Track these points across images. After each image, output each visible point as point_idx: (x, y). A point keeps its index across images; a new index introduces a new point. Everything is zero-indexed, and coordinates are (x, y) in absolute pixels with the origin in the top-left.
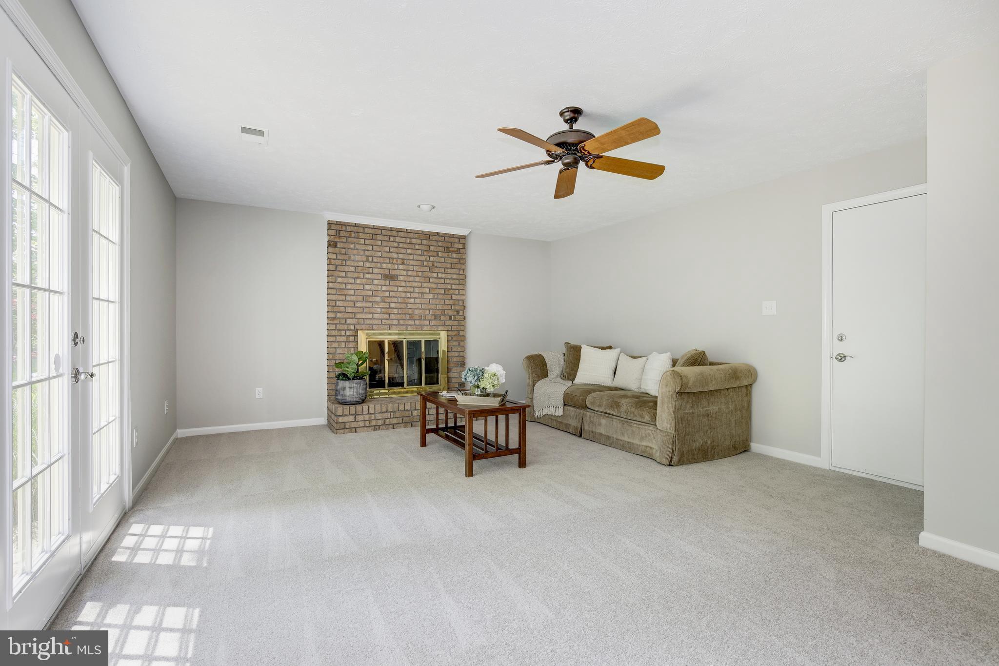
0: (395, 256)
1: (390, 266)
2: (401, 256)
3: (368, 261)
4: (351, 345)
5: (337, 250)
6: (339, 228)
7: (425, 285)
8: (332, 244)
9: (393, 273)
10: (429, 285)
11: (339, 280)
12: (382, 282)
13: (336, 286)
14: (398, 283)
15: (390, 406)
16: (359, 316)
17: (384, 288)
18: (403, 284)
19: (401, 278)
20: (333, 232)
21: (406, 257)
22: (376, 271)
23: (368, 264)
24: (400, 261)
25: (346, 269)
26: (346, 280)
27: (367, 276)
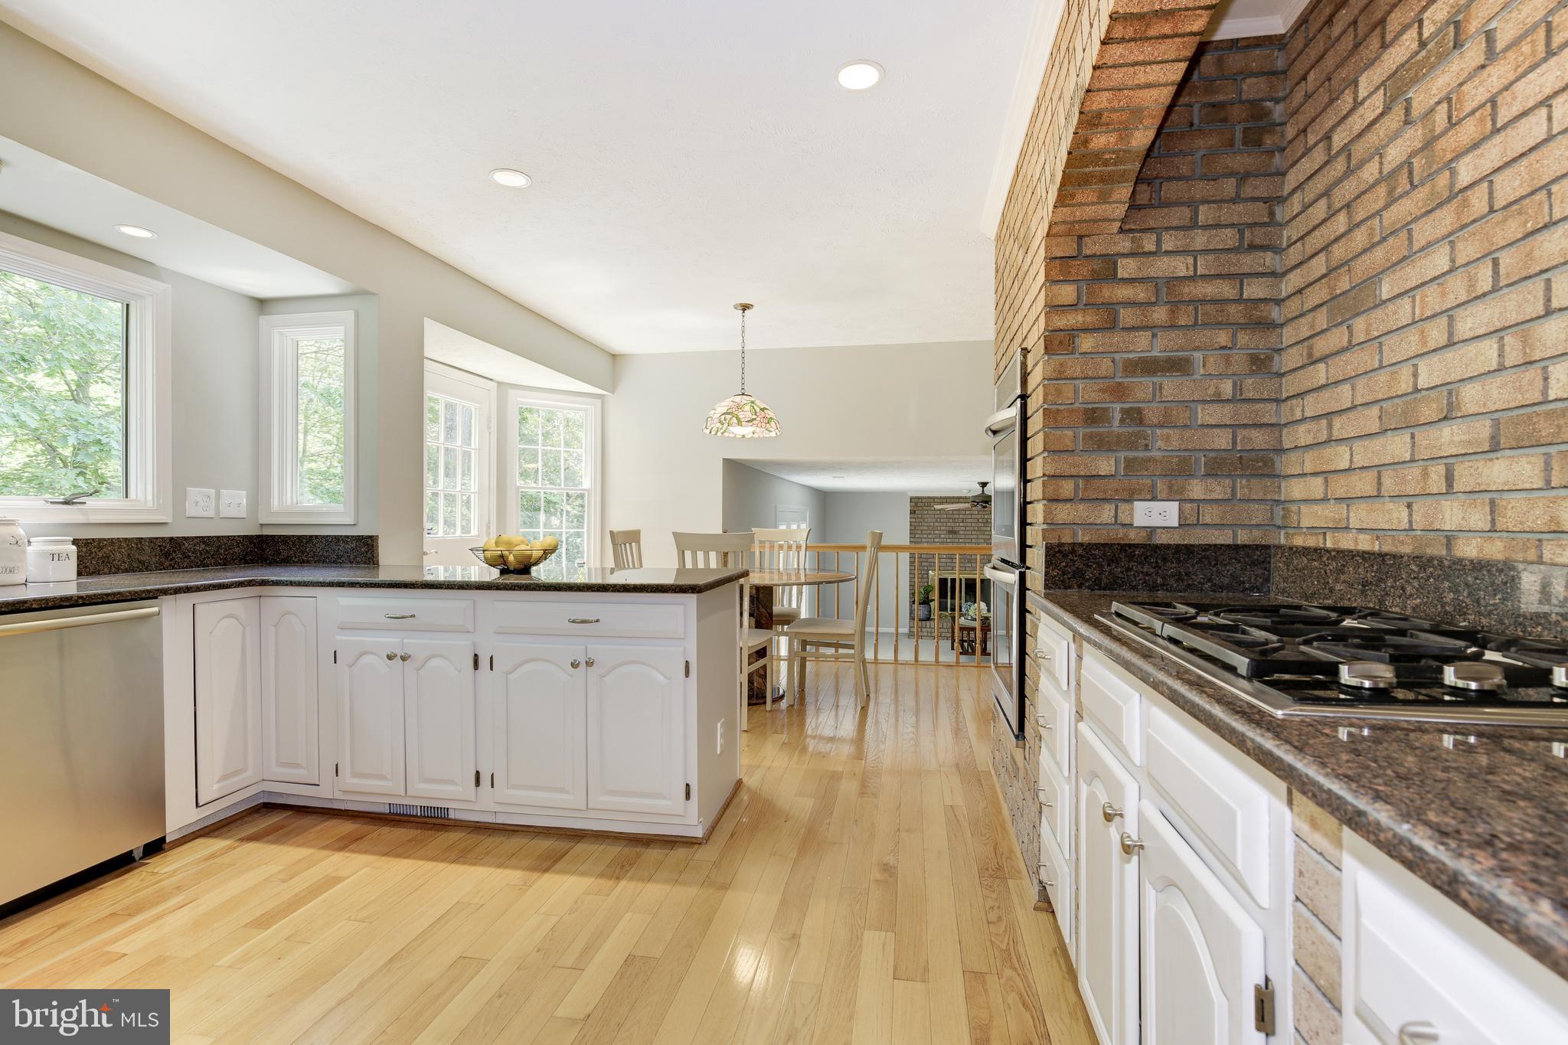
0: (957, 516)
1: (953, 524)
2: (961, 516)
3: (937, 521)
4: (925, 580)
5: (916, 516)
6: (917, 500)
7: (980, 537)
8: (912, 512)
9: (955, 529)
10: (983, 537)
11: (917, 536)
12: (947, 536)
13: (915, 540)
14: (958, 536)
15: (945, 624)
16: (930, 560)
17: (948, 540)
18: (963, 537)
19: (961, 532)
20: (913, 504)
21: (965, 517)
22: (943, 528)
23: (937, 524)
24: (960, 520)
25: (922, 528)
26: (921, 536)
27: (936, 532)
